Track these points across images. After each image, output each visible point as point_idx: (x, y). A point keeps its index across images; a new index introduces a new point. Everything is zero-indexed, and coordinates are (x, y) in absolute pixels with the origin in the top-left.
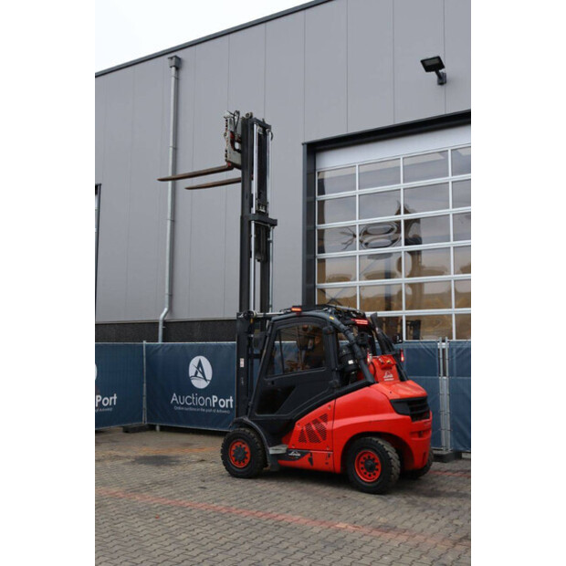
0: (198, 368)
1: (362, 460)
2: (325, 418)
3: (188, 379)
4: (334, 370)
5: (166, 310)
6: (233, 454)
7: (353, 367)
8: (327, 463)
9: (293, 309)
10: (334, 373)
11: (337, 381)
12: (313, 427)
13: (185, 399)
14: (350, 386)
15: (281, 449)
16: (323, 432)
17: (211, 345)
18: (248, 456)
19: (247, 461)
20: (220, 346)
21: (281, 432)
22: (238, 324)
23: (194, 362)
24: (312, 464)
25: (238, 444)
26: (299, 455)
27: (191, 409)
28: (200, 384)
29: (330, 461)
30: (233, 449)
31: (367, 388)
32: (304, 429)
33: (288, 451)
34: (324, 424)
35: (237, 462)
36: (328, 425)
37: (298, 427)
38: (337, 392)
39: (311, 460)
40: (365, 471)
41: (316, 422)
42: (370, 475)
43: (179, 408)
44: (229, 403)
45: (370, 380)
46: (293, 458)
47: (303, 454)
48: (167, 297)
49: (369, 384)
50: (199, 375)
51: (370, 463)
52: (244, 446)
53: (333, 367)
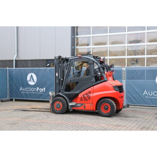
0: (31, 77)
1: (103, 106)
2: (90, 92)
3: (27, 82)
4: (93, 76)
5: (16, 56)
6: (55, 106)
7: (100, 75)
8: (91, 108)
9: (78, 55)
10: (93, 77)
11: (94, 80)
12: (86, 96)
13: (26, 89)
14: (98, 82)
15: (73, 104)
16: (89, 97)
17: (36, 69)
18: (62, 106)
19: (61, 108)
20: (40, 69)
21: (73, 98)
22: (55, 61)
23: (29, 75)
24: (85, 108)
25: (57, 103)
26: (80, 105)
27: (28, 93)
28: (32, 83)
29: (92, 107)
30: (56, 104)
31: (105, 82)
32: (82, 96)
33: (76, 104)
34: (89, 94)
35: (57, 109)
36: (91, 95)
37: (80, 96)
38: (94, 84)
39: (84, 107)
40: (104, 110)
41: (86, 94)
42: (106, 111)
43: (23, 92)
44: (44, 90)
45: (106, 80)
46: (78, 107)
47: (82, 105)
48: (16, 51)
49: (105, 81)
50: (31, 80)
51: (106, 107)
52: (60, 103)
53: (93, 75)
